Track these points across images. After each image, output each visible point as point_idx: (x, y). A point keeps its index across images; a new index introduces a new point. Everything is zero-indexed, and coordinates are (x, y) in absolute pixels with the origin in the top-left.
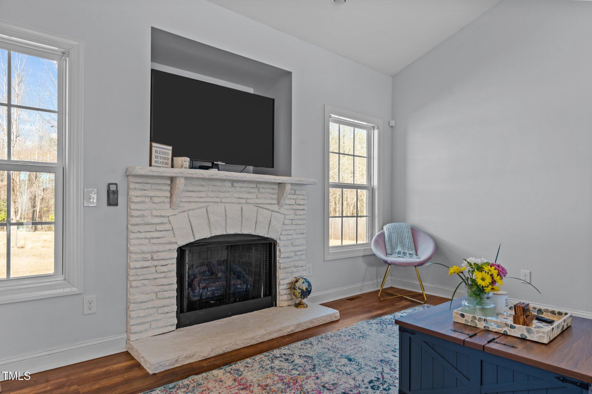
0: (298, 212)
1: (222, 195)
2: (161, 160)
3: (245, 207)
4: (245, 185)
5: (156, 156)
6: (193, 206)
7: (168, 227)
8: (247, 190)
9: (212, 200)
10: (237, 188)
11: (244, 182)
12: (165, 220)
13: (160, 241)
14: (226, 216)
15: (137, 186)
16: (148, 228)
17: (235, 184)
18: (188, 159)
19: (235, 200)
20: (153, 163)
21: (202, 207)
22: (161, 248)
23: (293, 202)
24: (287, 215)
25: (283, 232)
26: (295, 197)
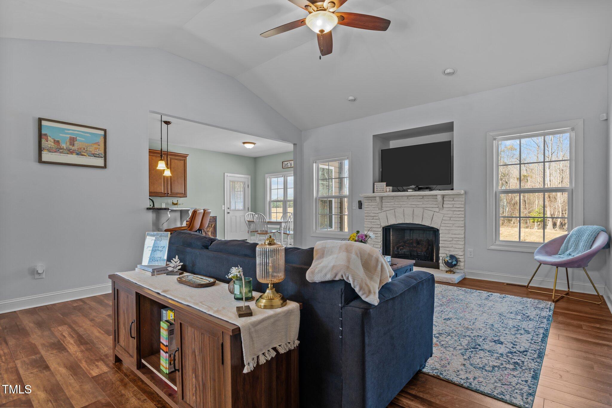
0: (455, 213)
1: (402, 203)
2: (380, 189)
3: (415, 209)
4: (415, 197)
5: (376, 188)
6: (388, 209)
7: (377, 218)
8: (417, 200)
9: (397, 206)
10: (410, 199)
11: (415, 196)
12: (376, 215)
13: (374, 223)
14: (404, 214)
15: (366, 201)
16: (370, 218)
17: (409, 198)
18: (392, 187)
19: (410, 206)
20: (375, 191)
21: (392, 209)
22: (375, 226)
23: (451, 206)
24: (446, 214)
25: (442, 225)
26: (453, 202)
